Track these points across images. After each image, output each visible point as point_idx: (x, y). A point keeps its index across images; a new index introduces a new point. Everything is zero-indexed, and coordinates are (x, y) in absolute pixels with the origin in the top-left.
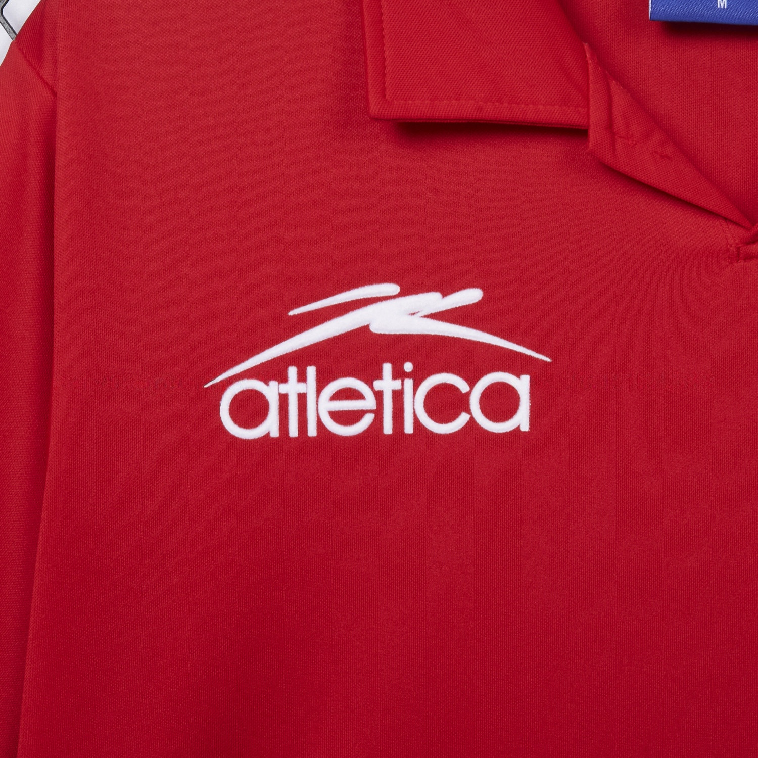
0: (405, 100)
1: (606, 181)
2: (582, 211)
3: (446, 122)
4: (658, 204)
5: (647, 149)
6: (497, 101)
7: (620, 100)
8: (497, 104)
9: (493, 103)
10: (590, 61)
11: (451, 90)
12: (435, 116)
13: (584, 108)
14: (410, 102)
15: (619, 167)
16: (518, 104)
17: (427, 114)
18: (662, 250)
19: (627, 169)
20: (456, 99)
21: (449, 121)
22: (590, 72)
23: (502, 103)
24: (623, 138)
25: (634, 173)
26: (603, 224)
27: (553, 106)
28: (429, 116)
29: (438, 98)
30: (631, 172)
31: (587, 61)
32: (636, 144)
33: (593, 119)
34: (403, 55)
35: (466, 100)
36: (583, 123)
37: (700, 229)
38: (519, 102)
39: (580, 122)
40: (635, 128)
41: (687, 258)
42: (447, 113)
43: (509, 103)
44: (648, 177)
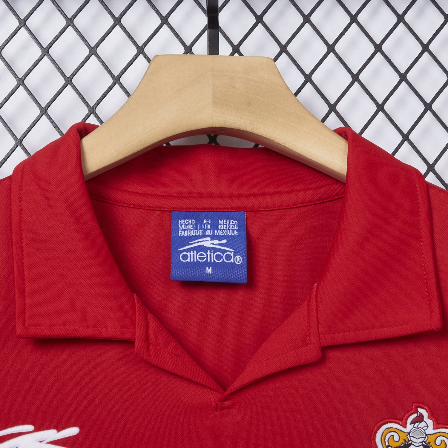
0: (36, 327)
1: (146, 368)
2: (133, 384)
3: (58, 338)
4: (174, 380)
5: (167, 351)
6: (86, 327)
7: (153, 325)
8: (86, 328)
9: (84, 327)
10: (137, 304)
11: (61, 321)
12: (52, 336)
13: (133, 329)
14: (38, 327)
15: (151, 361)
16: (97, 328)
17: (47, 334)
18: (176, 405)
19: (155, 363)
20: (64, 326)
21: (59, 338)
22: (136, 310)
23: (88, 328)
24: (154, 345)
25: (159, 365)
26: (144, 391)
27: (116, 328)
28: (48, 335)
29: (53, 325)
30: (158, 364)
31: (135, 304)
32: (161, 349)
33: (137, 335)
34: (35, 302)
35: (69, 326)
36: (132, 338)
37: (196, 394)
38: (98, 327)
39: (131, 337)
40: (160, 340)
41: (190, 409)
42: (58, 334)
43: (92, 328)
44: (167, 367)
